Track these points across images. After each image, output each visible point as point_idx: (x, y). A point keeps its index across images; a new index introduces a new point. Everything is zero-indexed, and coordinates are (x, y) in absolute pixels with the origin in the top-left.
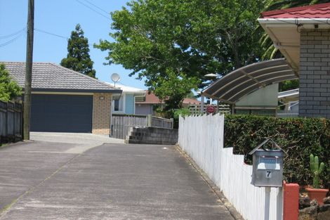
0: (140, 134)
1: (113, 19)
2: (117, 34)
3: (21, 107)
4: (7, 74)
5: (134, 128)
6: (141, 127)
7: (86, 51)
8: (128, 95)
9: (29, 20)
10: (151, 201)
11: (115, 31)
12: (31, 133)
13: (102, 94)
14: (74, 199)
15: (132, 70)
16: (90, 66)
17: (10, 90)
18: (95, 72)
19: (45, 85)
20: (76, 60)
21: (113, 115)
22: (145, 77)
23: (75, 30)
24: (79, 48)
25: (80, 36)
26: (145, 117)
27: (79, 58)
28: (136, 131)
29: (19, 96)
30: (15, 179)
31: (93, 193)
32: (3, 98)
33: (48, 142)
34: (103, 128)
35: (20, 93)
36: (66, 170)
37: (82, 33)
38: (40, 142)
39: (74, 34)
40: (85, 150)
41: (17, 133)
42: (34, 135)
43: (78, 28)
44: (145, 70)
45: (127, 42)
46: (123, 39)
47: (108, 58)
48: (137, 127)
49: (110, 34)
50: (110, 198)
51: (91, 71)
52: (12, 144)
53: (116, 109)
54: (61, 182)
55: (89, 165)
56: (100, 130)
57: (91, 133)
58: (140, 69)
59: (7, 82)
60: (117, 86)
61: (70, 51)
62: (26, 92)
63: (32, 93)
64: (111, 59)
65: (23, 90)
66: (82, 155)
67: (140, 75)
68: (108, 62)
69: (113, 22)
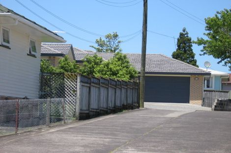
0: (222, 104)
1: (207, 23)
2: (209, 34)
3: (138, 85)
4: (128, 62)
5: (218, 100)
6: (223, 99)
7: (190, 46)
8: (216, 76)
9: (143, 25)
10: (214, 151)
11: (208, 32)
12: (145, 103)
13: (196, 76)
14: (159, 148)
15: (220, 59)
16: (193, 57)
17: (130, 73)
18: (196, 61)
19: (157, 70)
20: (183, 52)
21: (205, 91)
22: (230, 64)
23: (182, 32)
24: (185, 44)
25: (186, 36)
26: (227, 92)
27: (185, 51)
28: (219, 102)
29: (136, 77)
30: (123, 134)
31: (174, 144)
32: (125, 79)
33: (157, 109)
34: (198, 100)
35: (137, 75)
36: (161, 128)
37: (187, 34)
38: (151, 109)
39: (181, 35)
40: (179, 115)
41: (135, 103)
42: (147, 105)
43: (184, 30)
44: (229, 59)
45: (216, 40)
46: (214, 37)
47: (202, 51)
48: (220, 99)
49: (204, 34)
50: (185, 147)
51: (193, 60)
52: (130, 110)
53: (208, 87)
54: (154, 136)
55: (179, 125)
56: (195, 101)
57: (189, 103)
58: (225, 58)
59: (127, 68)
60: (208, 70)
61: (179, 46)
62: (141, 75)
63: (146, 75)
64: (205, 52)
65: (139, 73)
66: (177, 118)
67: (226, 63)
68: (202, 53)
69: (206, 25)
